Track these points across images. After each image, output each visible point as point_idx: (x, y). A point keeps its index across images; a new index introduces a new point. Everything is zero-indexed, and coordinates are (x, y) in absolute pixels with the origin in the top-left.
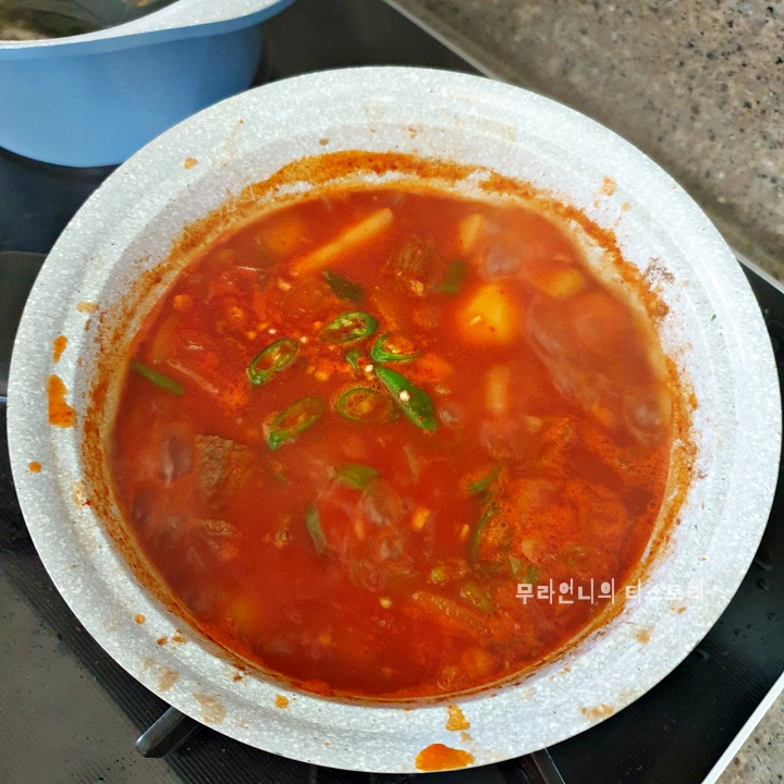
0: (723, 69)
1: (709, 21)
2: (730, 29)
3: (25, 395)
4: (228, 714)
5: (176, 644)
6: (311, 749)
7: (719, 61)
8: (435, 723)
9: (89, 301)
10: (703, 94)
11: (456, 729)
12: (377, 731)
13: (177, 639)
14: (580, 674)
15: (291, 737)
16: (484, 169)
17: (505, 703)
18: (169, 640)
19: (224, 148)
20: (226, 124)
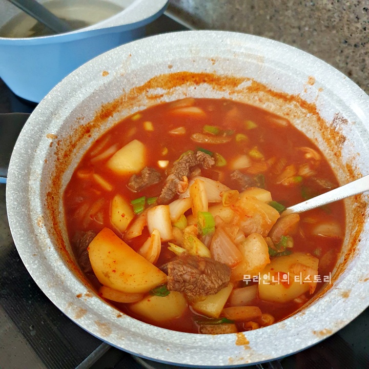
0: (363, 51)
1: (354, 29)
2: (364, 31)
3: (16, 173)
4: (113, 332)
5: (87, 298)
6: (159, 352)
7: (360, 47)
8: (229, 342)
9: (53, 134)
10: (353, 65)
11: (241, 344)
12: (196, 345)
13: (87, 295)
14: (311, 315)
15: (148, 345)
16: (249, 79)
17: (269, 331)
18: (83, 295)
19: (122, 67)
20: (123, 56)
